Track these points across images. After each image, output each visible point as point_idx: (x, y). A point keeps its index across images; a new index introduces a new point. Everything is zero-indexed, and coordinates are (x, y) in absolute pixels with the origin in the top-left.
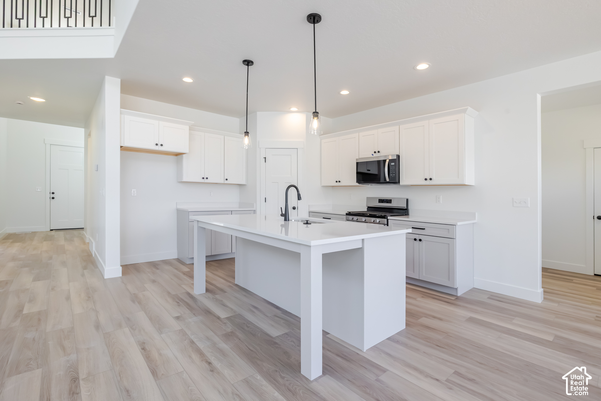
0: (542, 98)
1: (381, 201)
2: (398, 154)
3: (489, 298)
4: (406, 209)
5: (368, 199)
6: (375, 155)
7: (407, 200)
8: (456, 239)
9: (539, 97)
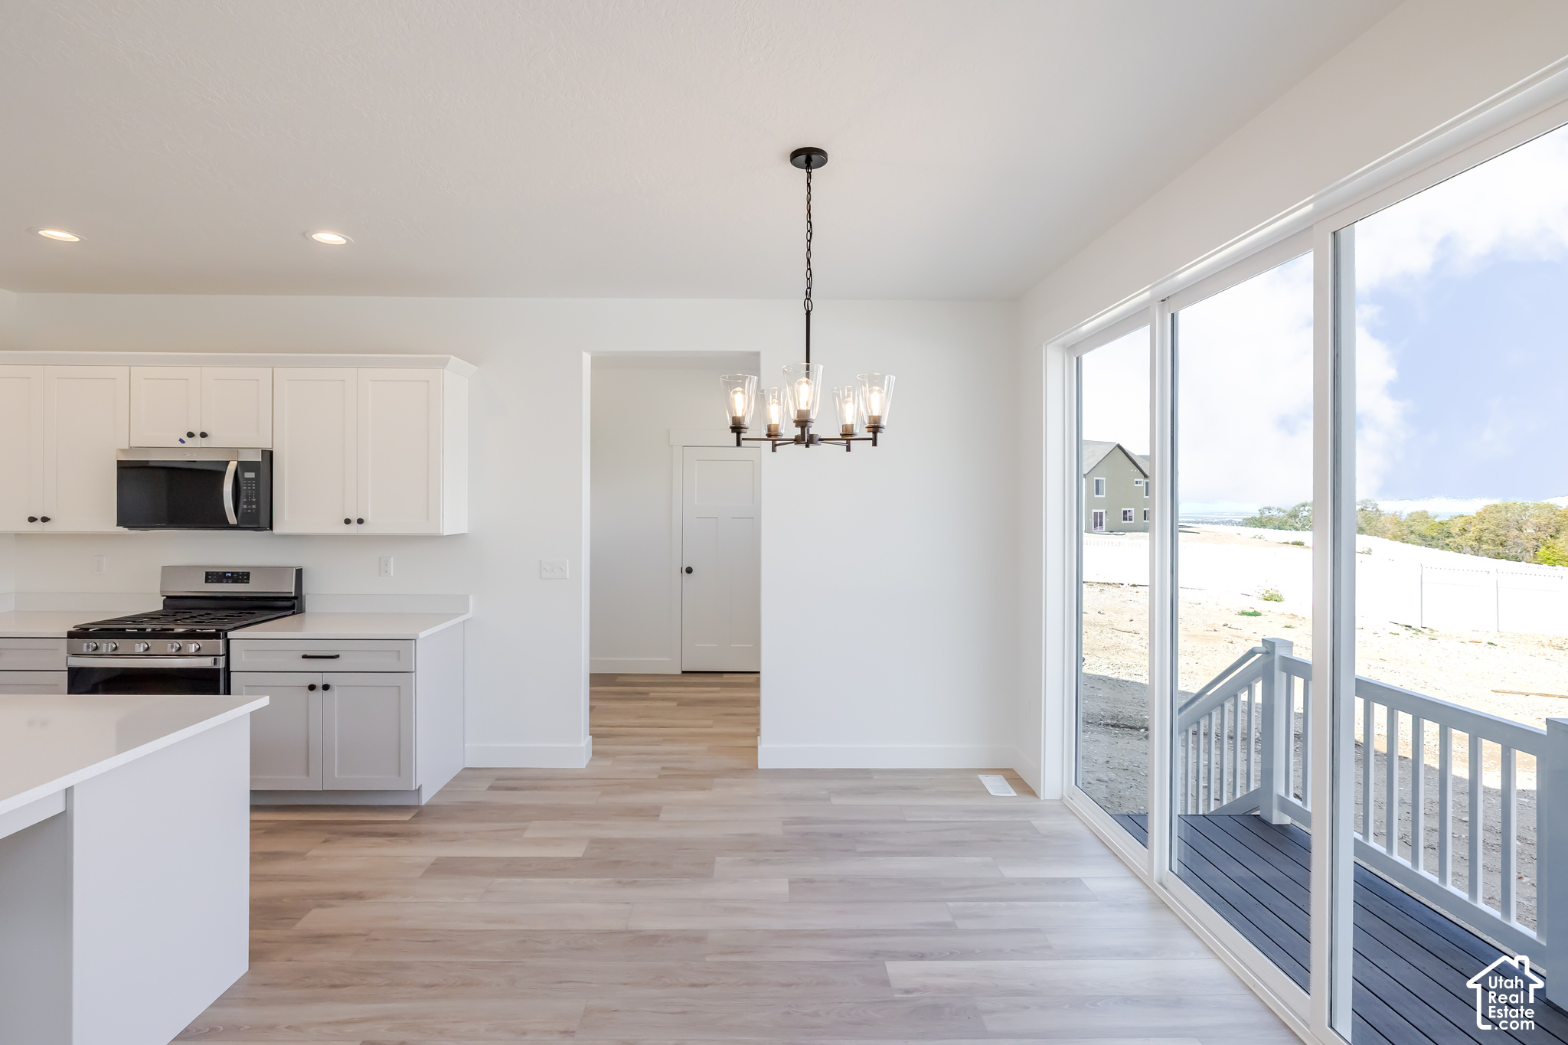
0: (593, 359)
1: (212, 577)
2: (268, 446)
3: (492, 788)
4: (295, 598)
5: (168, 572)
6: (189, 442)
7: (299, 573)
8: (415, 671)
9: (587, 358)
